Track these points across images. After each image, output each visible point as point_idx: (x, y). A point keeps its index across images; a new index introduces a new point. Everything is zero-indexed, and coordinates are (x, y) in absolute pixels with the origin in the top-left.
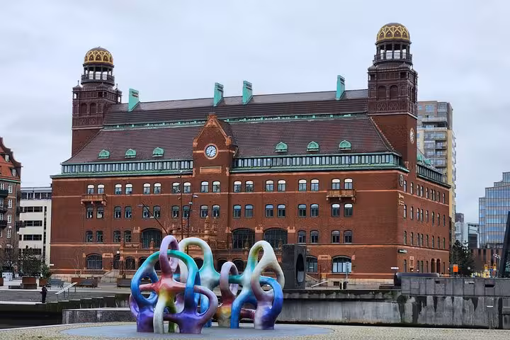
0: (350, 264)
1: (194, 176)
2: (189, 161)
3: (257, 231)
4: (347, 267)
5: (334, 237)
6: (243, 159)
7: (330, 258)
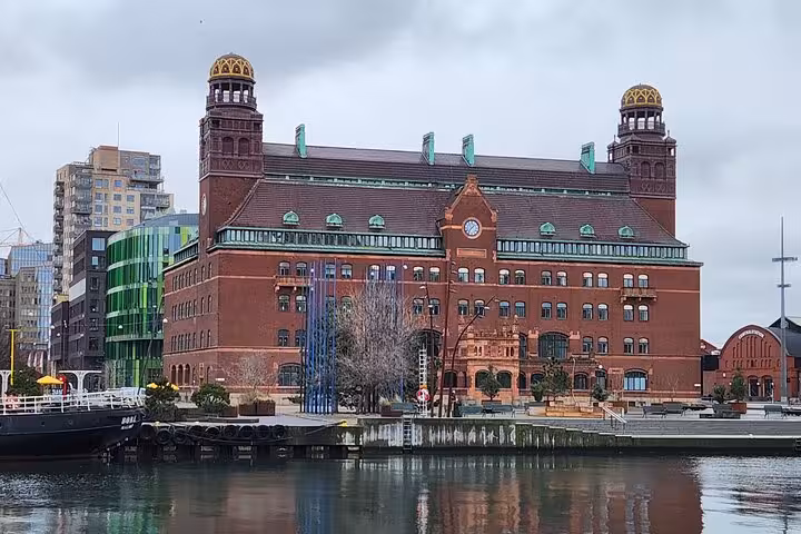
0: (643, 379)
1: (448, 259)
2: (429, 239)
3: (531, 336)
4: (640, 383)
5: (626, 346)
6: (503, 241)
7: (622, 372)
